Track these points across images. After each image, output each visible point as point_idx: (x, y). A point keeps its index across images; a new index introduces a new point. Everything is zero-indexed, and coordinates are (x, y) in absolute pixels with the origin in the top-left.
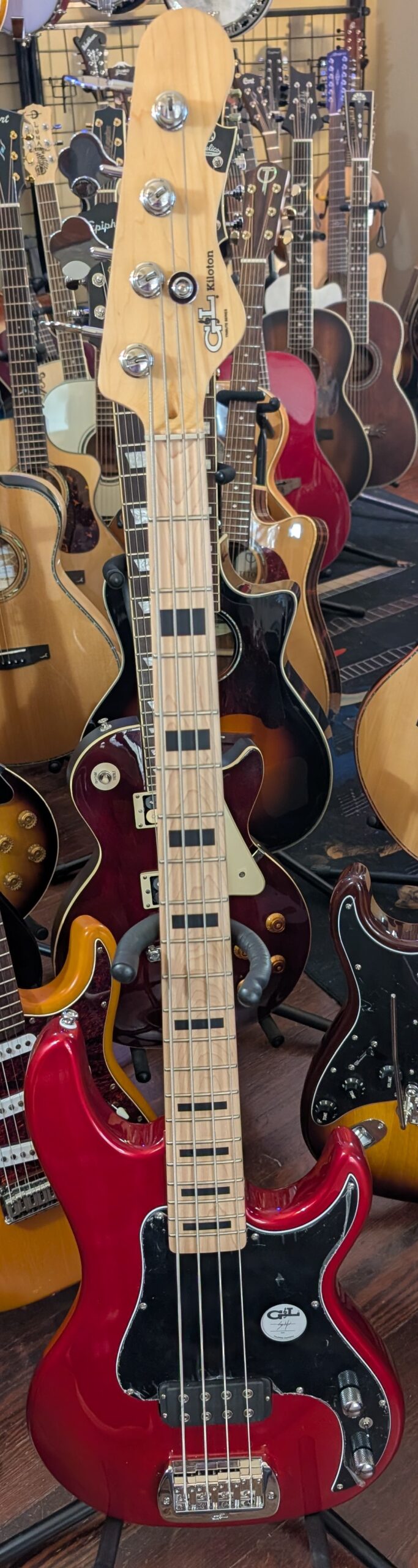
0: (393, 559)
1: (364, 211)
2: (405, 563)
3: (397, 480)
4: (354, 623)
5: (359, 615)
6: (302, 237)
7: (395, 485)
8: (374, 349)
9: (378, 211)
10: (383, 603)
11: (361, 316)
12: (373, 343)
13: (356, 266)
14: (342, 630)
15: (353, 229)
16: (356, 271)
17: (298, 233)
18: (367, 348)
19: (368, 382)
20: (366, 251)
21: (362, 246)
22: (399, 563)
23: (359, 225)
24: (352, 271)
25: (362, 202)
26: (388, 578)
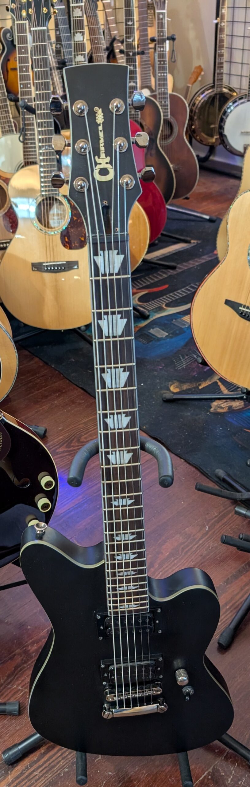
0: (188, 239)
1: (163, 41)
2: (195, 241)
3: (188, 195)
4: (171, 272)
5: (174, 268)
6: (131, 54)
7: (187, 198)
8: (173, 120)
9: (171, 41)
10: (186, 261)
11: (165, 102)
12: (172, 117)
13: (161, 73)
14: (165, 276)
15: (159, 52)
16: (161, 76)
17: (129, 51)
18: (169, 120)
19: (170, 140)
20: (166, 64)
21: (164, 61)
22: (192, 241)
23: (162, 49)
24: (159, 76)
25: (163, 36)
26: (187, 249)
